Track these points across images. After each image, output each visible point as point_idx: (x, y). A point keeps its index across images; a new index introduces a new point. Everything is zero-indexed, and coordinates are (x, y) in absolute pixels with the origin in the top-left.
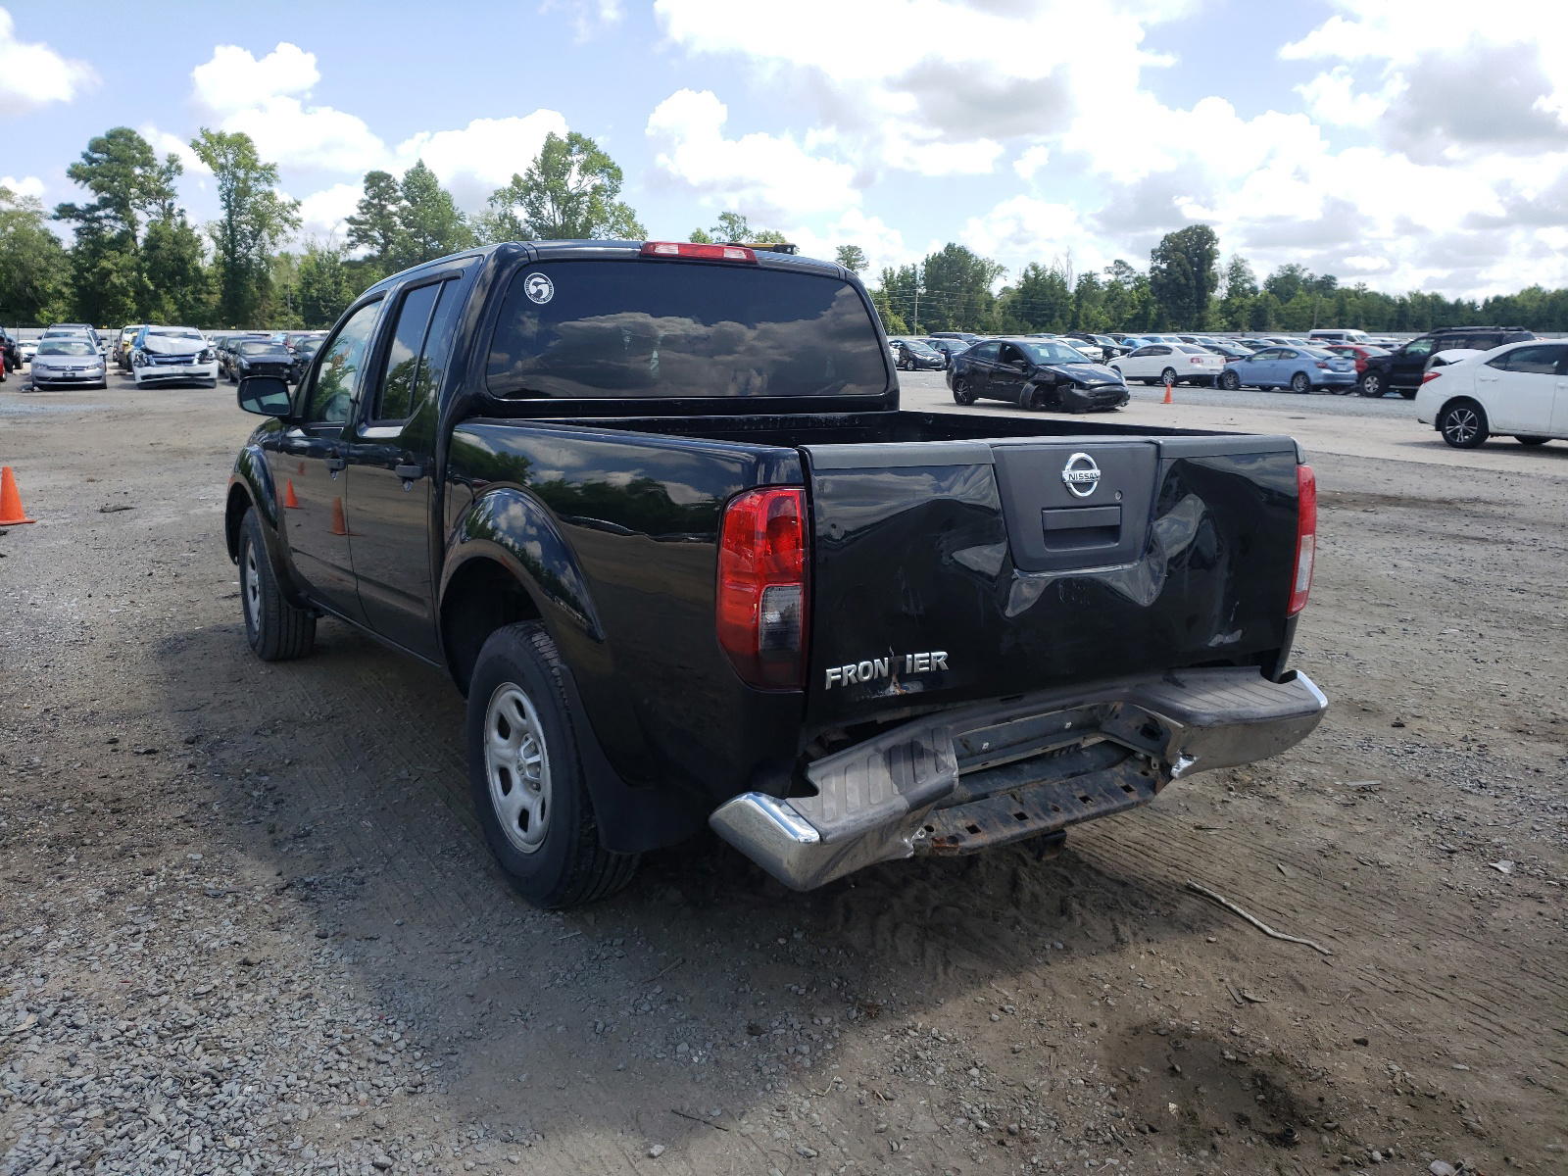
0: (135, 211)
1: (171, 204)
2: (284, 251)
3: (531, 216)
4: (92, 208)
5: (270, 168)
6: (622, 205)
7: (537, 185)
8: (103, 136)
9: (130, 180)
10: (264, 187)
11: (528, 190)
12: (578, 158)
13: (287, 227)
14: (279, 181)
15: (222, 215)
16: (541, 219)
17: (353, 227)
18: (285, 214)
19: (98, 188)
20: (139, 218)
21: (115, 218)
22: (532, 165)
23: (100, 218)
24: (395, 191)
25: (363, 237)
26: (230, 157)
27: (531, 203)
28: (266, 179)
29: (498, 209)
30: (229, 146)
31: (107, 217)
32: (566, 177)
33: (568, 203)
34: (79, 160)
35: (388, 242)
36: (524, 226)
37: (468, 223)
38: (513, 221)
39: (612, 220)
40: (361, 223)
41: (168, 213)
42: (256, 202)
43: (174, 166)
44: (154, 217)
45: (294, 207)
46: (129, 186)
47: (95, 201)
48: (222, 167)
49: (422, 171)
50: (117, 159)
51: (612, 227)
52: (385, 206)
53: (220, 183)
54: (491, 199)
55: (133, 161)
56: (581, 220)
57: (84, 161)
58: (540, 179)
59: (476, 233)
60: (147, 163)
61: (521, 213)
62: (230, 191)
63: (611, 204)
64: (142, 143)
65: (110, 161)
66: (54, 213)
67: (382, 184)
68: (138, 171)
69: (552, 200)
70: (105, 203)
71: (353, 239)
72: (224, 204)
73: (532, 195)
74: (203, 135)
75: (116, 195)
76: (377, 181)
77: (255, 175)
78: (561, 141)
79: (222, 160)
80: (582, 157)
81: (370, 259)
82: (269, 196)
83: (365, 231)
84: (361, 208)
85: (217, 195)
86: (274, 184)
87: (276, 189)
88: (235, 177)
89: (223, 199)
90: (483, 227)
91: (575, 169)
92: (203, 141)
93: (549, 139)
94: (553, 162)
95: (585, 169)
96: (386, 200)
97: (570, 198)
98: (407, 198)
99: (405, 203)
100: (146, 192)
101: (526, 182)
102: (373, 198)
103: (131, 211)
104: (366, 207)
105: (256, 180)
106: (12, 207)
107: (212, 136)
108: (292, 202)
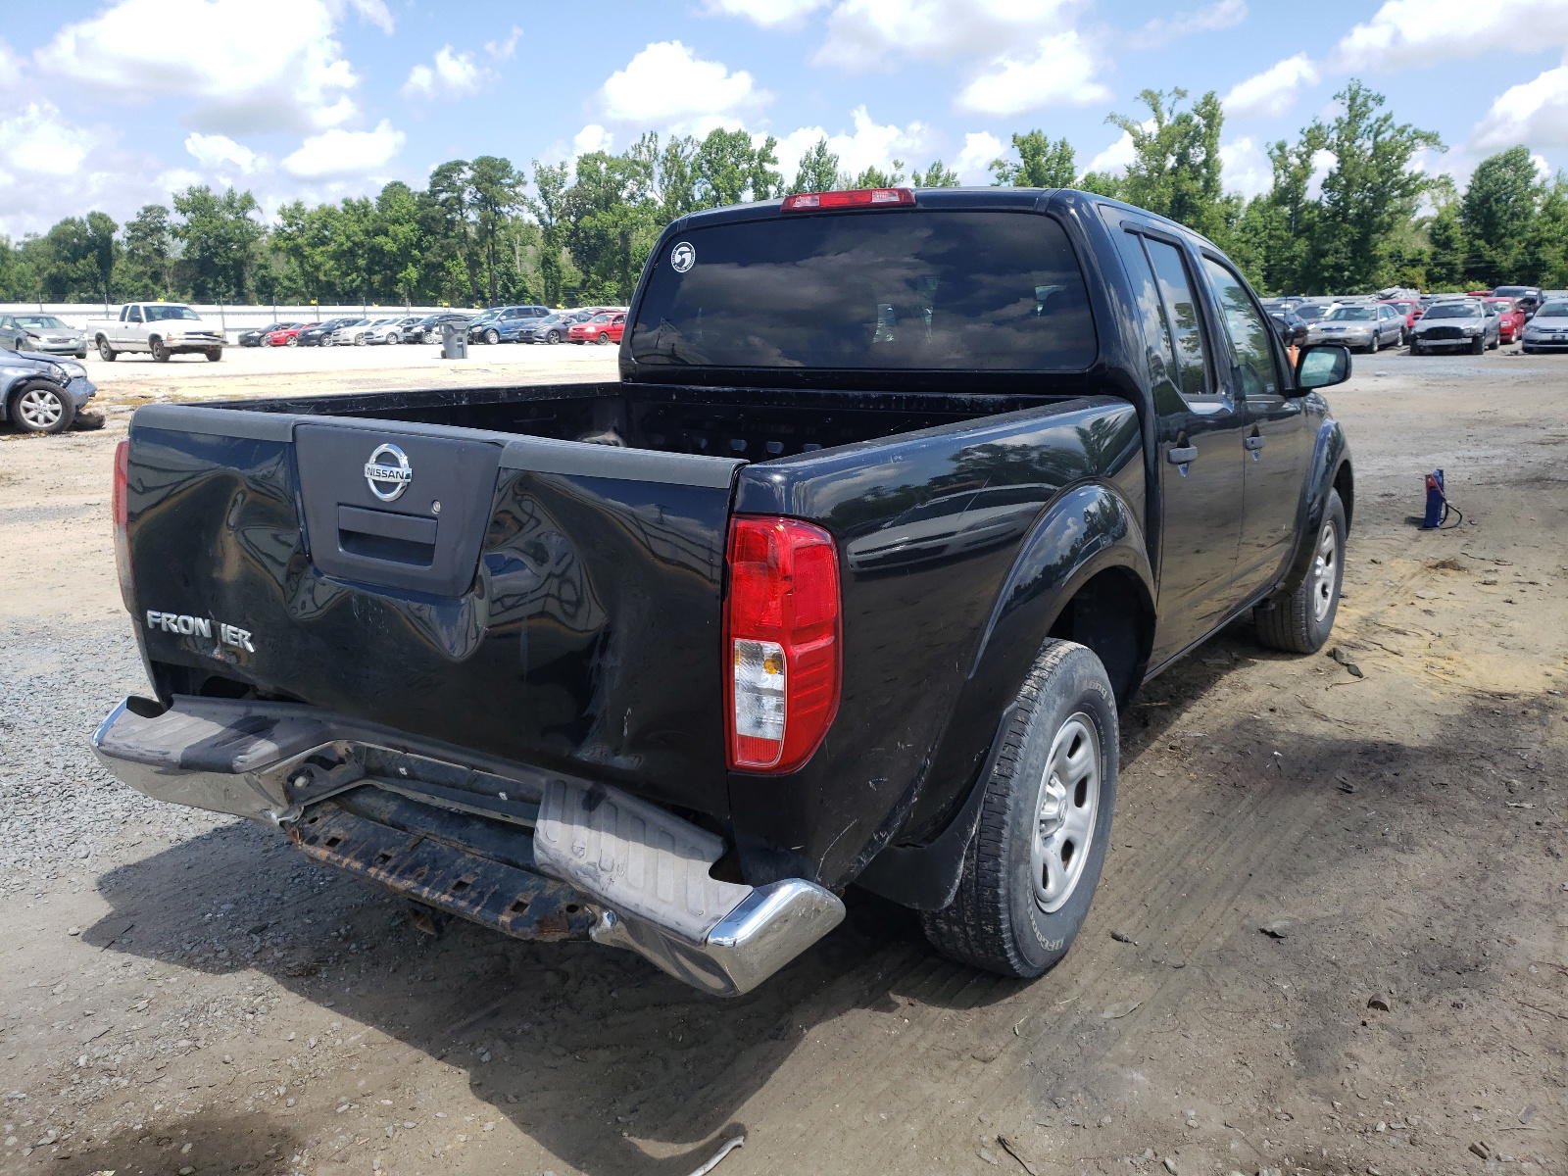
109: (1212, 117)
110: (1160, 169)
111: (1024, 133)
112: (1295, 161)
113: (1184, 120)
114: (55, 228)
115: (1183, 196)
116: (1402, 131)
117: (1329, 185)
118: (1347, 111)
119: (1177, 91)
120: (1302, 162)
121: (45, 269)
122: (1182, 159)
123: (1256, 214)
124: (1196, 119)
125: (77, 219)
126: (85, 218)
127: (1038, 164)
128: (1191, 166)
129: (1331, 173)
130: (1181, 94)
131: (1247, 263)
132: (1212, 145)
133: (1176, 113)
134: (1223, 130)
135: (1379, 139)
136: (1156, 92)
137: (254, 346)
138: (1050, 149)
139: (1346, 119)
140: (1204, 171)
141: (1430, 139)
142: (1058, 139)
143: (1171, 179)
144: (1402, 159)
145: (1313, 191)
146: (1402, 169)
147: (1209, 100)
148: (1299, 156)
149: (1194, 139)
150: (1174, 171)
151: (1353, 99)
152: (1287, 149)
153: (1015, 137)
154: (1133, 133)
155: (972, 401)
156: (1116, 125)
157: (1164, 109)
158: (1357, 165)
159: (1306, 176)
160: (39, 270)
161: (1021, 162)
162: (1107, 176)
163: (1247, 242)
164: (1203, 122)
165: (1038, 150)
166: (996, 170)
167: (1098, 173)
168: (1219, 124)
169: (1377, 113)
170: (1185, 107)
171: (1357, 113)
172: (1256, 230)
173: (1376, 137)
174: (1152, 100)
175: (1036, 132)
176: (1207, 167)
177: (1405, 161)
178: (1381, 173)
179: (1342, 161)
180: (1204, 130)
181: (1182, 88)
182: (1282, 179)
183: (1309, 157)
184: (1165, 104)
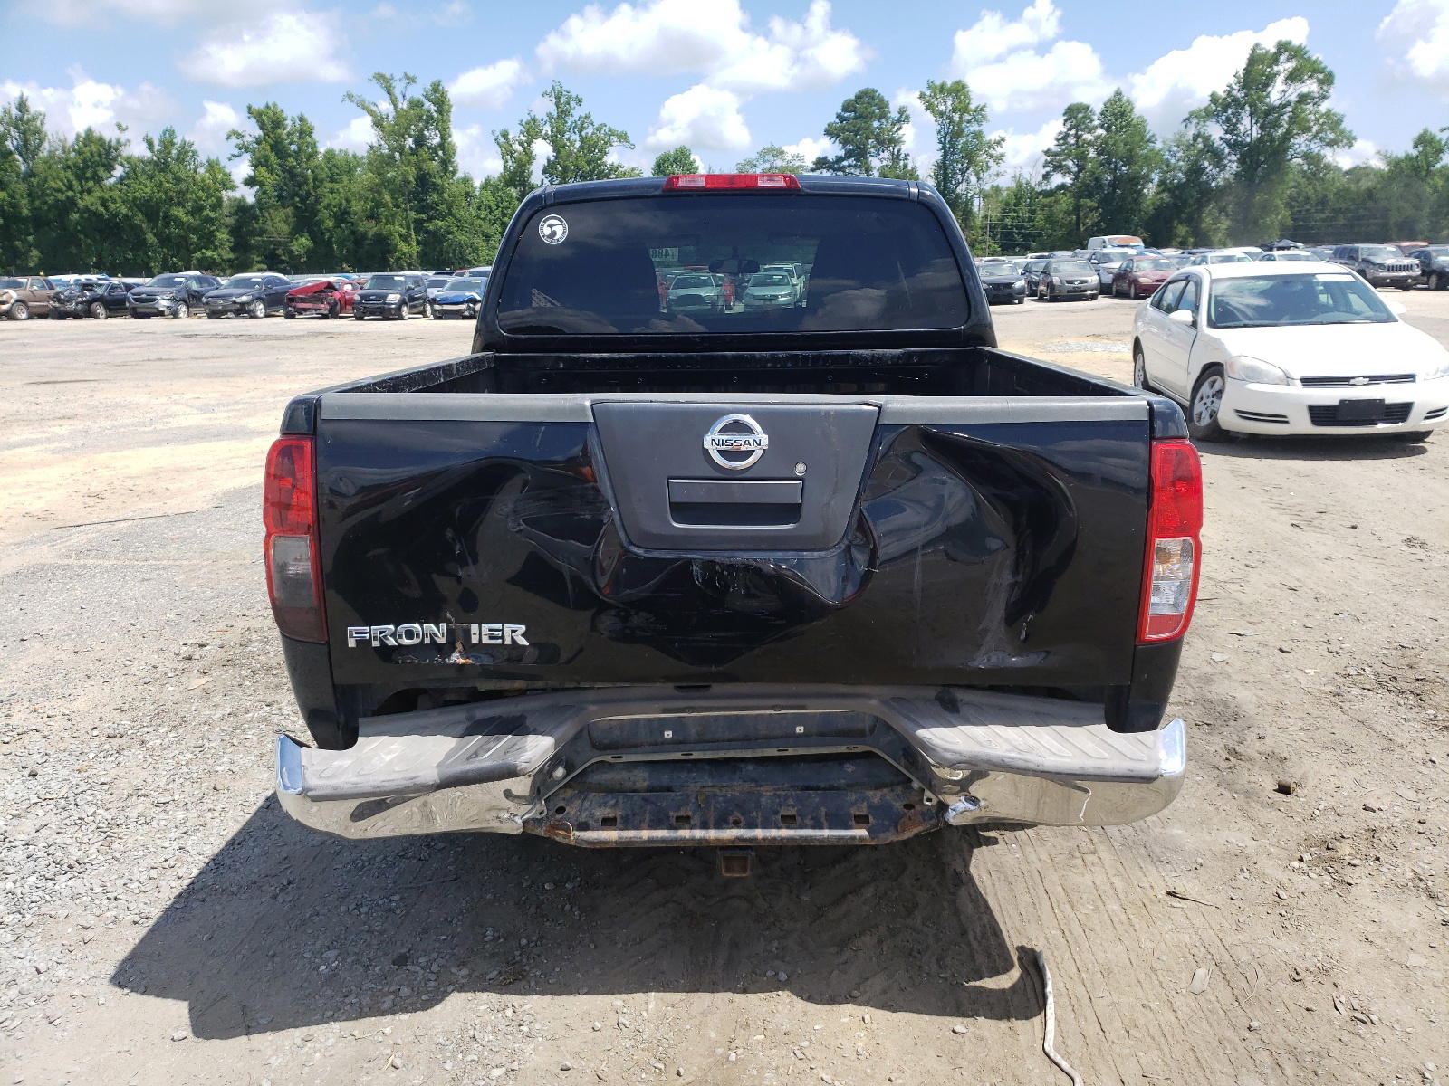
0: (871, 158)
1: (899, 151)
2: (995, 184)
3: (1227, 133)
4: (839, 159)
5: (981, 109)
6: (1329, 111)
7: (1236, 100)
8: (853, 97)
9: (868, 133)
10: (974, 127)
11: (1226, 107)
12: (1285, 66)
13: (991, 163)
14: (987, 121)
15: (938, 156)
16: (1237, 135)
17: (1049, 159)
18: (991, 151)
19: (845, 142)
20: (873, 164)
21: (855, 166)
22: (1232, 80)
23: (844, 167)
24: (1092, 121)
25: (1058, 167)
26: (949, 103)
27: (1228, 119)
28: (977, 120)
29: (1192, 131)
30: (949, 94)
31: (850, 166)
32: (1269, 89)
33: (1268, 116)
34: (834, 119)
35: (1081, 168)
36: (1218, 143)
37: (1159, 145)
38: (1207, 139)
39: (1315, 129)
40: (1057, 154)
41: (896, 158)
42: (966, 143)
43: (904, 117)
44: (885, 163)
45: (998, 143)
46: (867, 138)
47: (842, 153)
48: (942, 114)
49: (1119, 100)
50: (861, 116)
51: (1315, 137)
52: (1081, 135)
53: (939, 128)
54: (1185, 120)
55: (872, 116)
56: (1281, 131)
57: (837, 120)
58: (1240, 95)
59: (1167, 156)
60: (883, 116)
61: (1216, 132)
62: (946, 134)
63: (1317, 112)
64: (882, 100)
65: (855, 118)
66: (812, 166)
67: (1080, 115)
68: (876, 124)
69: (1251, 114)
70: (849, 155)
71: (1048, 169)
72: (940, 146)
73: (1230, 111)
74: (929, 87)
75: (858, 147)
76: (1076, 115)
77: (967, 117)
78: (1267, 52)
79: (942, 108)
80: (1291, 65)
81: (1062, 187)
82: (978, 135)
83: (1060, 161)
84: (1058, 140)
85: (936, 138)
86: (984, 123)
87: (985, 128)
88: (951, 121)
89: (940, 142)
90: (1175, 149)
91: (1280, 80)
92: (928, 93)
93: (1254, 50)
94: (1256, 74)
95: (1293, 77)
96: (1082, 130)
97: (1272, 109)
98: (1102, 126)
99: (1100, 131)
100: (880, 142)
101: (1225, 99)
102: (1070, 129)
103: (867, 159)
104: (1063, 138)
105: (969, 121)
106: (784, 164)
107: (936, 87)
108: (998, 139)
109: (441, 102)
110: (401, 150)
111: (259, 105)
112: (517, 147)
113: (416, 104)
115: (424, 175)
116: (599, 129)
117: (549, 170)
118: (555, 107)
119: (407, 76)
120: (524, 148)
122: (420, 141)
123: (488, 194)
124: (427, 105)
127: (279, 136)
128: (429, 148)
129: (549, 161)
130: (411, 80)
131: (487, 237)
132: (444, 129)
133: (408, 97)
134: (453, 116)
135: (583, 133)
136: (388, 76)
138: (289, 122)
139: (555, 114)
140: (440, 153)
141: (623, 137)
142: (296, 114)
143: (414, 159)
144: (603, 152)
145: (536, 176)
146: (604, 160)
147: (436, 88)
148: (521, 144)
149: (427, 122)
150: (414, 152)
151: (558, 98)
152: (510, 136)
153: (249, 108)
154: (371, 113)
155: (873, 356)
156: (354, 105)
157: (397, 92)
158: (570, 154)
159: (530, 162)
161: (259, 133)
162: (346, 153)
163: (484, 219)
164: (433, 108)
165: (277, 123)
166: (234, 141)
167: (337, 150)
168: (449, 111)
169: (577, 112)
170: (416, 92)
171: (563, 113)
172: (490, 207)
173: (580, 132)
174: (385, 82)
175: (270, 104)
176: (443, 150)
177: (606, 153)
178: (589, 163)
179: (556, 150)
180: (435, 115)
181: (411, 74)
182: (510, 163)
183: (529, 145)
184: (398, 88)
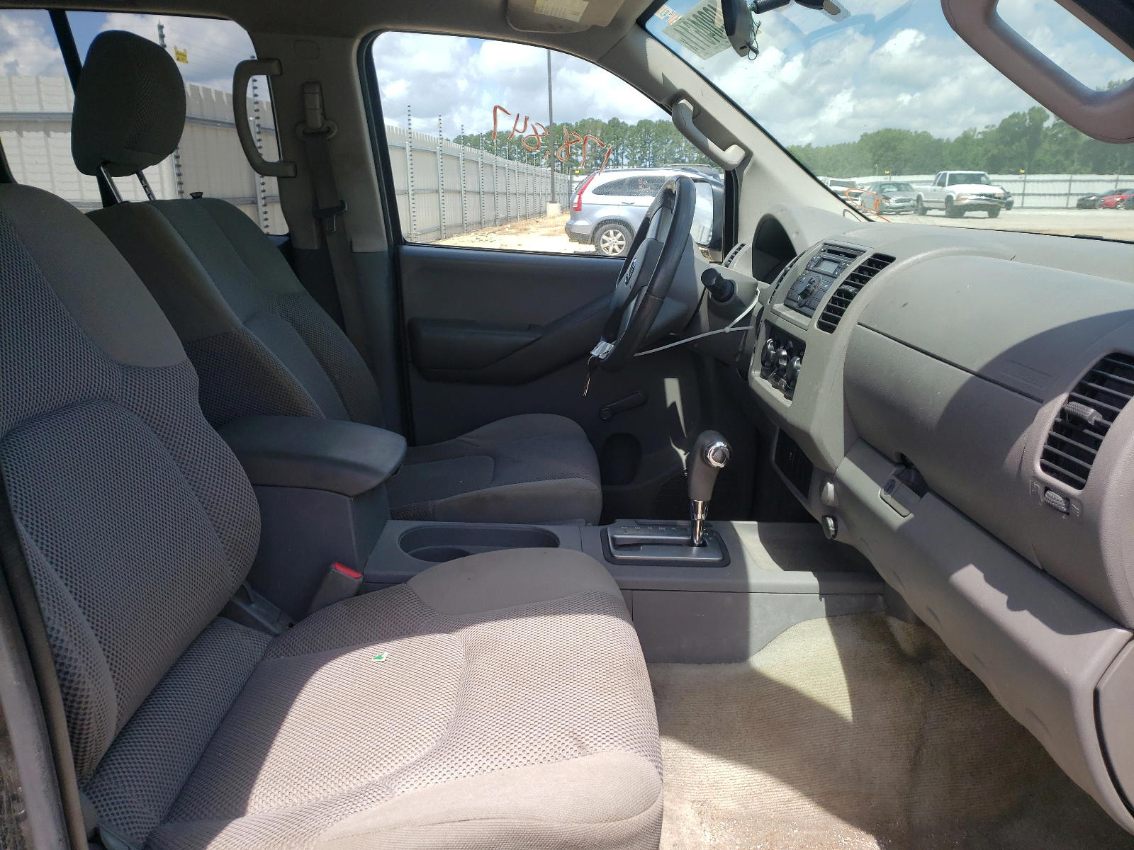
114: (1004, 121)
121: (990, 151)
125: (1021, 113)
126: (1027, 112)
137: (1090, 208)
160: (987, 151)
